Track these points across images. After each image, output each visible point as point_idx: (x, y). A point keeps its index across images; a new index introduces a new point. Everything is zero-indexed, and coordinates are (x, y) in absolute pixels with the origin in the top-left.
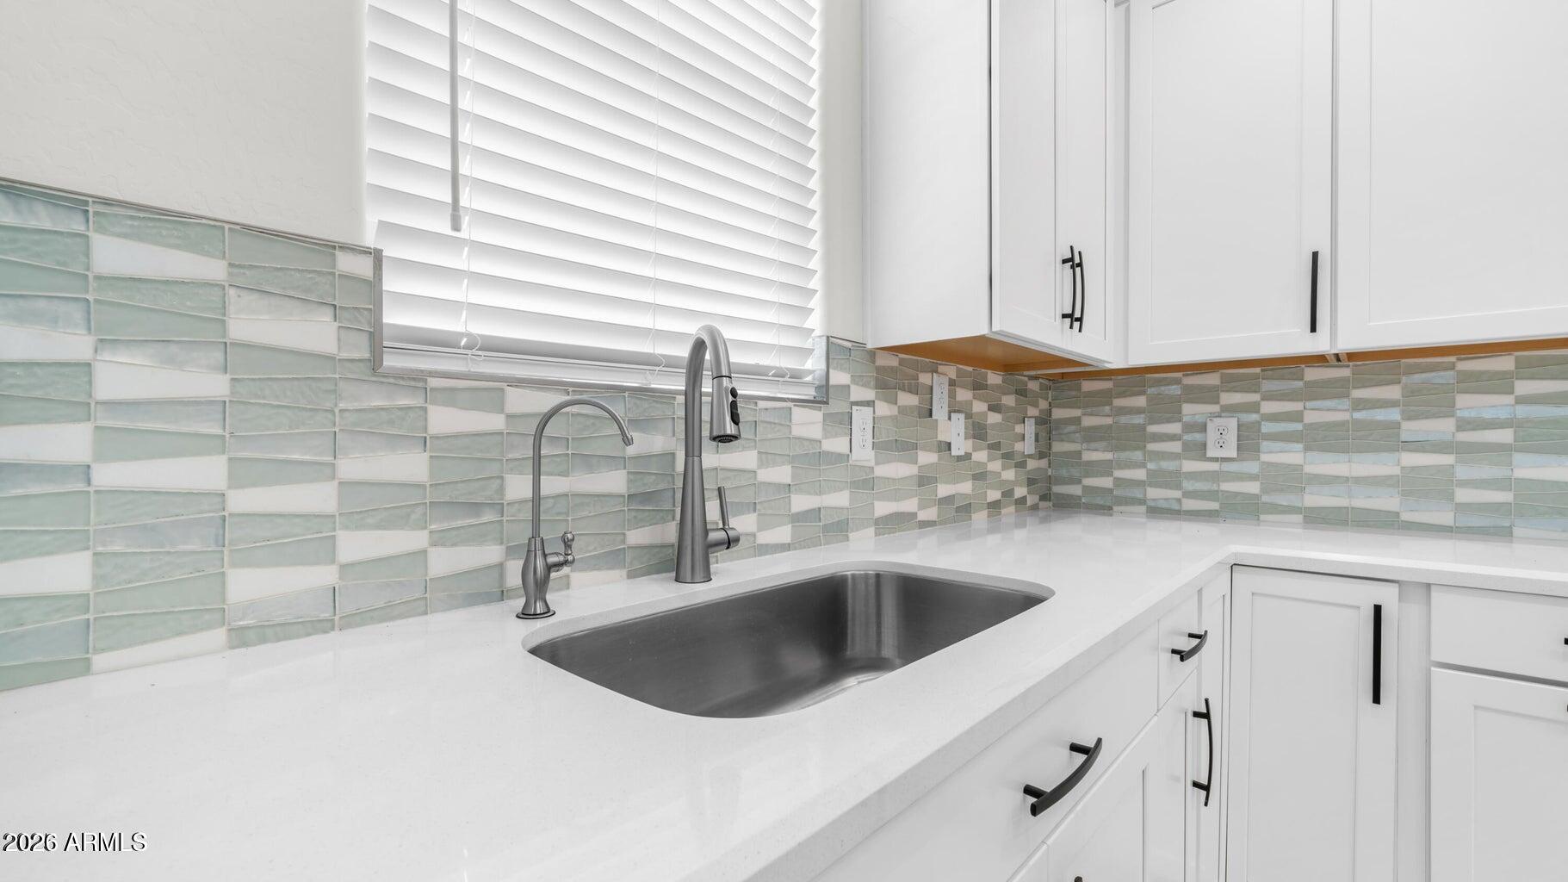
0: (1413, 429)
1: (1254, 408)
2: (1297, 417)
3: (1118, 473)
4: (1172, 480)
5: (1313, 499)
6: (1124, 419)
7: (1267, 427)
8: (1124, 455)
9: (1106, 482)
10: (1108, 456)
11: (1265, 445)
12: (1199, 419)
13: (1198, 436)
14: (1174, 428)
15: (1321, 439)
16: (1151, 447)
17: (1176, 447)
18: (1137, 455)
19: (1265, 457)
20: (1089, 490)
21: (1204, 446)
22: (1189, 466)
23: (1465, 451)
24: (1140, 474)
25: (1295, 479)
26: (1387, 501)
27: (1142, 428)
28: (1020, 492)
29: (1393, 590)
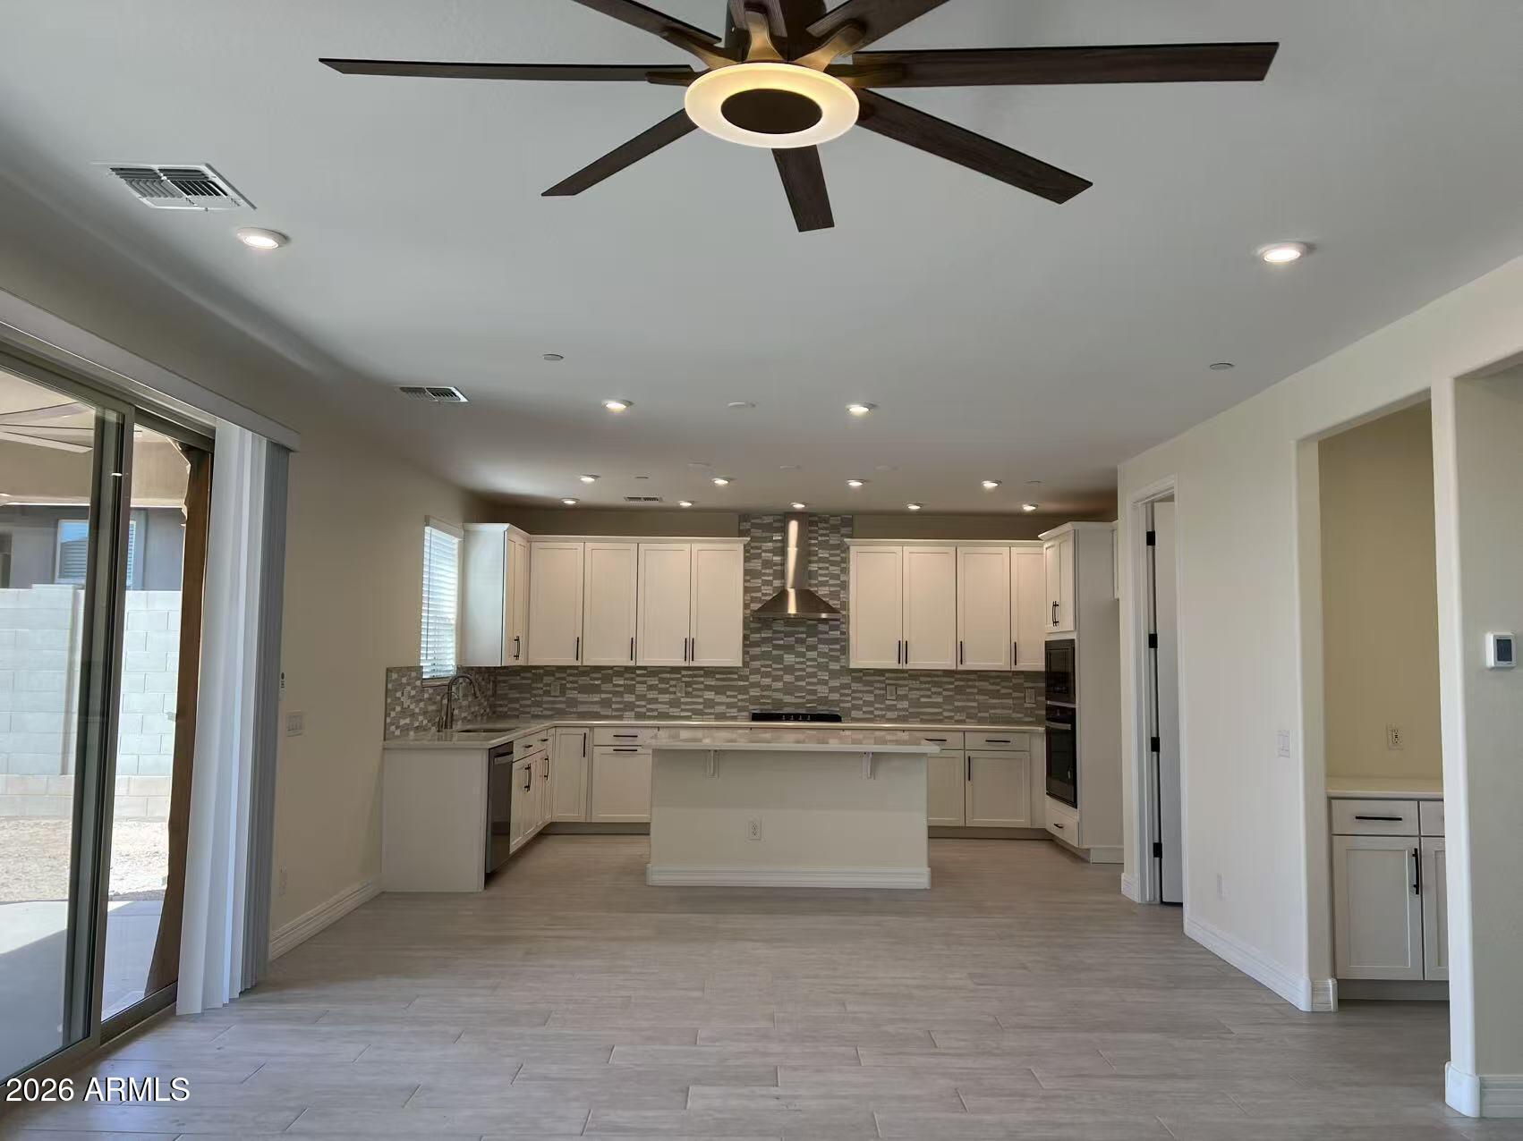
0: (605, 687)
1: (564, 679)
2: (576, 682)
3: (521, 702)
4: (539, 704)
5: (582, 709)
6: (524, 682)
7: (568, 686)
8: (523, 695)
9: (517, 706)
10: (518, 695)
11: (568, 691)
12: (549, 682)
13: (548, 688)
14: (541, 685)
15: (584, 689)
16: (534, 692)
17: (541, 692)
18: (528, 695)
19: (568, 696)
20: (510, 709)
21: (549, 691)
22: (546, 699)
23: (615, 693)
24: (529, 702)
25: (573, 703)
26: (597, 709)
27: (530, 685)
28: (488, 710)
29: (588, 729)
